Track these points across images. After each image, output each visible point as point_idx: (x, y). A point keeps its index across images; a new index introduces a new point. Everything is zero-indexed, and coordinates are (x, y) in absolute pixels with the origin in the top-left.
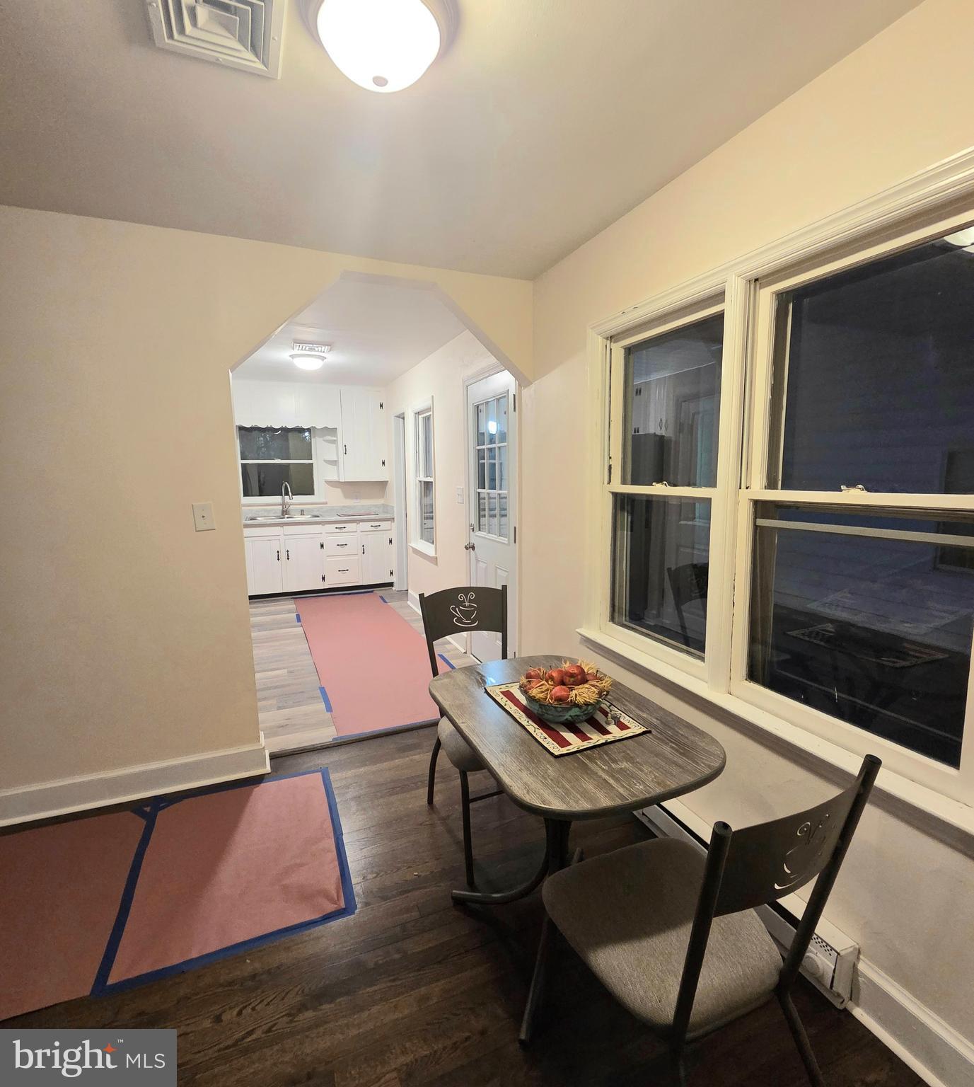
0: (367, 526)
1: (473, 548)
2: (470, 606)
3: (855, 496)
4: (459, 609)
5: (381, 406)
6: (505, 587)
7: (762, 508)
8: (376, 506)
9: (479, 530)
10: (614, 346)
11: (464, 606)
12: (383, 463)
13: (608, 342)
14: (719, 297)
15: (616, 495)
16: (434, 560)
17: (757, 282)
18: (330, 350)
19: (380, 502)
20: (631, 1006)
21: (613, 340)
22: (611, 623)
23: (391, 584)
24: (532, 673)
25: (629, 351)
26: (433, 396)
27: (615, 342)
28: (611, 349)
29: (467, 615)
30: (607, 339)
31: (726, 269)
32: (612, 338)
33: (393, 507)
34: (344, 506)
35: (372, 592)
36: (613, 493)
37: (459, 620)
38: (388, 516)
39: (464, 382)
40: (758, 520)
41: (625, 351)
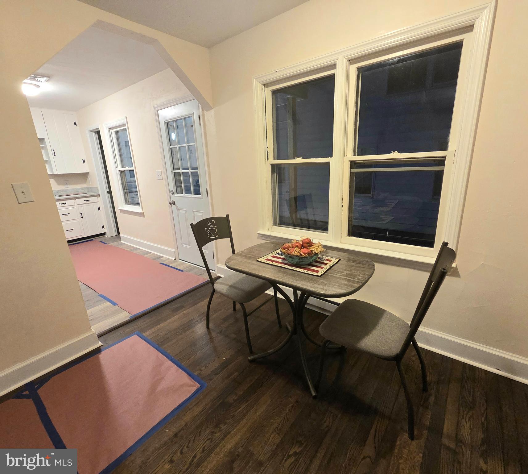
0: (81, 201)
1: (174, 203)
2: (214, 227)
3: (395, 155)
4: (209, 229)
5: (75, 124)
6: (227, 216)
7: (353, 164)
8: (82, 189)
9: (177, 193)
10: (266, 89)
11: (211, 228)
12: (84, 161)
13: (264, 87)
14: (334, 66)
15: (273, 166)
16: (142, 215)
17: (351, 61)
18: (47, 81)
19: (84, 186)
20: (381, 354)
21: (265, 86)
22: (274, 226)
23: (104, 234)
24: (286, 246)
25: (274, 92)
26: (126, 117)
27: (266, 88)
28: (265, 91)
29: (213, 232)
30: (263, 85)
31: (339, 53)
32: (266, 85)
33: (97, 188)
34: (59, 190)
35: (92, 240)
36: (271, 165)
37: (210, 235)
38: (95, 194)
39: (155, 108)
40: (351, 169)
41: (272, 92)
